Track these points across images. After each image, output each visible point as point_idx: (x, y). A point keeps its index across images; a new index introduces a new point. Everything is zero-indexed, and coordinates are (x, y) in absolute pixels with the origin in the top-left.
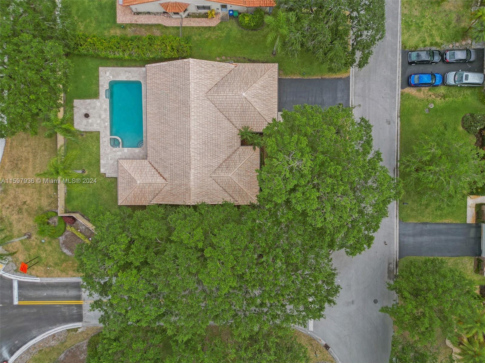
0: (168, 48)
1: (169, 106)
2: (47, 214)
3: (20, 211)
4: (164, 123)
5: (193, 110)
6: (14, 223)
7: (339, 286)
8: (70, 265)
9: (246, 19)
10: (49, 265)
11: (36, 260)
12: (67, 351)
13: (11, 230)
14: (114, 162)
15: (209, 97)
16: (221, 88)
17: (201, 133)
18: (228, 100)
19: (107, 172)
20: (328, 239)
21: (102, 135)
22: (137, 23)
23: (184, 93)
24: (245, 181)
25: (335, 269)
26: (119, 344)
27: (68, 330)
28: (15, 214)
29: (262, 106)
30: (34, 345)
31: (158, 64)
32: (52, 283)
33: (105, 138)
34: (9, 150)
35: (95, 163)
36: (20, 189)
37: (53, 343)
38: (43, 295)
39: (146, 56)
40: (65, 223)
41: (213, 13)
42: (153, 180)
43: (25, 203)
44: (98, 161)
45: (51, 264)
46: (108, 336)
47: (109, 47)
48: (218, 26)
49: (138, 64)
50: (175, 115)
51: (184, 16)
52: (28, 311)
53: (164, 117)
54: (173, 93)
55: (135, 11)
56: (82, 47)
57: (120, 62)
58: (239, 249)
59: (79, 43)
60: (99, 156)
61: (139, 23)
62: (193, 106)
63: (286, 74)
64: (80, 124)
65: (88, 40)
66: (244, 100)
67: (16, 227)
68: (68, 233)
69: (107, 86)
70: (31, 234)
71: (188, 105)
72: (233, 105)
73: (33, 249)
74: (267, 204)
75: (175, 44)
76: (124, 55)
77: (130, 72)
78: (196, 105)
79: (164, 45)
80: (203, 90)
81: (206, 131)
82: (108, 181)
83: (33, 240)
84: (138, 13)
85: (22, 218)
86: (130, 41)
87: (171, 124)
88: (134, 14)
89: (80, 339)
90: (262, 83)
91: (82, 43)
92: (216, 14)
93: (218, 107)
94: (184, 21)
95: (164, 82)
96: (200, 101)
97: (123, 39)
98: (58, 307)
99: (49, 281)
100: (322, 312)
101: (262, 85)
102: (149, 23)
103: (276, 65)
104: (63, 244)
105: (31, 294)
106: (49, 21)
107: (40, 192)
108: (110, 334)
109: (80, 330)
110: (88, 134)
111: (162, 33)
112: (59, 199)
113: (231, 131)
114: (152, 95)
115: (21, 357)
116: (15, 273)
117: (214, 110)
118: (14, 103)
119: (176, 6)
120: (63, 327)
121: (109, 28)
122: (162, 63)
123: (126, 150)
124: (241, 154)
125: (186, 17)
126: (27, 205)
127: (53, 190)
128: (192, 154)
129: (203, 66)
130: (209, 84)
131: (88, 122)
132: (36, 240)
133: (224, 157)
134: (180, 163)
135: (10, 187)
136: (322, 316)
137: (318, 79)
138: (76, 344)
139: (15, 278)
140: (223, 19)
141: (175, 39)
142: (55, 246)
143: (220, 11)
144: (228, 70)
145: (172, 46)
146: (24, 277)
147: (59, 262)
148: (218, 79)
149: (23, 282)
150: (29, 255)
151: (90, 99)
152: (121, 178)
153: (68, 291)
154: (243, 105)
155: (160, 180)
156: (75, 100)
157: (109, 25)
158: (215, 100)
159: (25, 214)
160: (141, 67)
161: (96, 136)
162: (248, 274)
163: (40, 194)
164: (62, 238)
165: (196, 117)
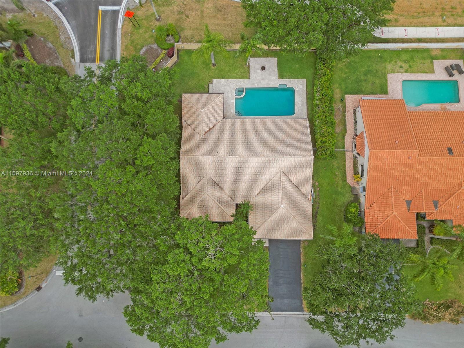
0: (324, 139)
1: (271, 138)
2: (177, 35)
3: (180, 13)
4: (256, 134)
5: (267, 159)
6: (171, 8)
7: (95, 299)
8: (132, 53)
9: (353, 209)
10: (132, 35)
11: (137, 25)
12: (54, 49)
13: (164, 5)
14: (222, 91)
15: (279, 174)
16: (288, 185)
17: (246, 166)
18: (277, 191)
19: (213, 85)
20: (141, 287)
21: (246, 81)
22: (346, 112)
23: (282, 151)
24: (202, 207)
25: (112, 296)
26: (53, 91)
27: (73, 50)
28: (178, 8)
29: (273, 224)
30: (63, 22)
31: (309, 129)
32: (116, 38)
33: (244, 84)
34: (233, 5)
35: (221, 75)
36: (199, 13)
37: (63, 38)
38: (106, 31)
39: (317, 119)
40: (168, 49)
41: (358, 179)
42: (204, 124)
43: (188, 17)
44: (223, 78)
45: (133, 37)
46: (61, 82)
47: (323, 87)
48: (347, 184)
49: (310, 112)
50: (263, 143)
51: (354, 153)
52: (92, 18)
53: (261, 134)
54: (282, 141)
55: (357, 110)
56: (322, 65)
57: (310, 97)
58: (132, 199)
59: (326, 62)
60: (228, 78)
61: (347, 114)
62: (271, 159)
63: (305, 248)
64: (255, 63)
65: (328, 70)
66: (278, 206)
67: (166, 10)
68: (160, 51)
69: (289, 85)
70: (160, 21)
71: (271, 155)
72: (273, 196)
73: (147, 23)
74: (175, 226)
75: (328, 145)
76: (317, 100)
77: (302, 105)
78: (271, 162)
79: (327, 135)
80: (286, 169)
81: (248, 171)
82: (206, 86)
83: (154, 23)
84: (355, 113)
85: (174, 15)
86: (329, 105)
87: (255, 140)
88: (354, 110)
89: (65, 60)
90: (294, 224)
91: (326, 65)
92: (358, 182)
93: (270, 182)
94: (350, 153)
95: (292, 134)
96: (275, 166)
97: (331, 100)
98: (94, 42)
99: (118, 35)
100: (71, 282)
101: (292, 224)
102: (347, 123)
103: (311, 238)
104: (150, 47)
105: (107, 20)
106: (342, 37)
107: (197, 29)
108: (62, 83)
109: (72, 60)
110: (247, 69)
111: (339, 134)
112: (189, 44)
113: (249, 194)
114: (281, 123)
115: (53, 11)
116: (127, 7)
117: (268, 178)
118: (269, 8)
119: (361, 145)
120: (77, 46)
121: (341, 88)
122: (309, 132)
123: (233, 101)
124: (227, 204)
125: (354, 155)
126: (185, 18)
127: (198, 40)
128: (227, 158)
129: (308, 169)
130: (291, 174)
131: (258, 69)
132: (155, 25)
133: (225, 188)
134: (219, 147)
135: (201, 5)
136: (66, 283)
137: (301, 280)
138: (60, 57)
139: (122, 8)
140: (353, 189)
141: (333, 145)
142: (149, 41)
143: (361, 186)
144: (305, 192)
145: (326, 142)
146: (122, 15)
147: (135, 43)
148: (296, 182)
149: (118, 14)
150: (142, 20)
151: (278, 72)
152: (207, 96)
153: (108, 51)
154: (273, 206)
155: (204, 129)
156: (277, 59)
157: (344, 88)
158: (277, 179)
159: (178, 17)
160: (308, 115)
161: (246, 75)
162: (107, 207)
163: (194, 29)
164: (155, 46)
165: (261, 161)
